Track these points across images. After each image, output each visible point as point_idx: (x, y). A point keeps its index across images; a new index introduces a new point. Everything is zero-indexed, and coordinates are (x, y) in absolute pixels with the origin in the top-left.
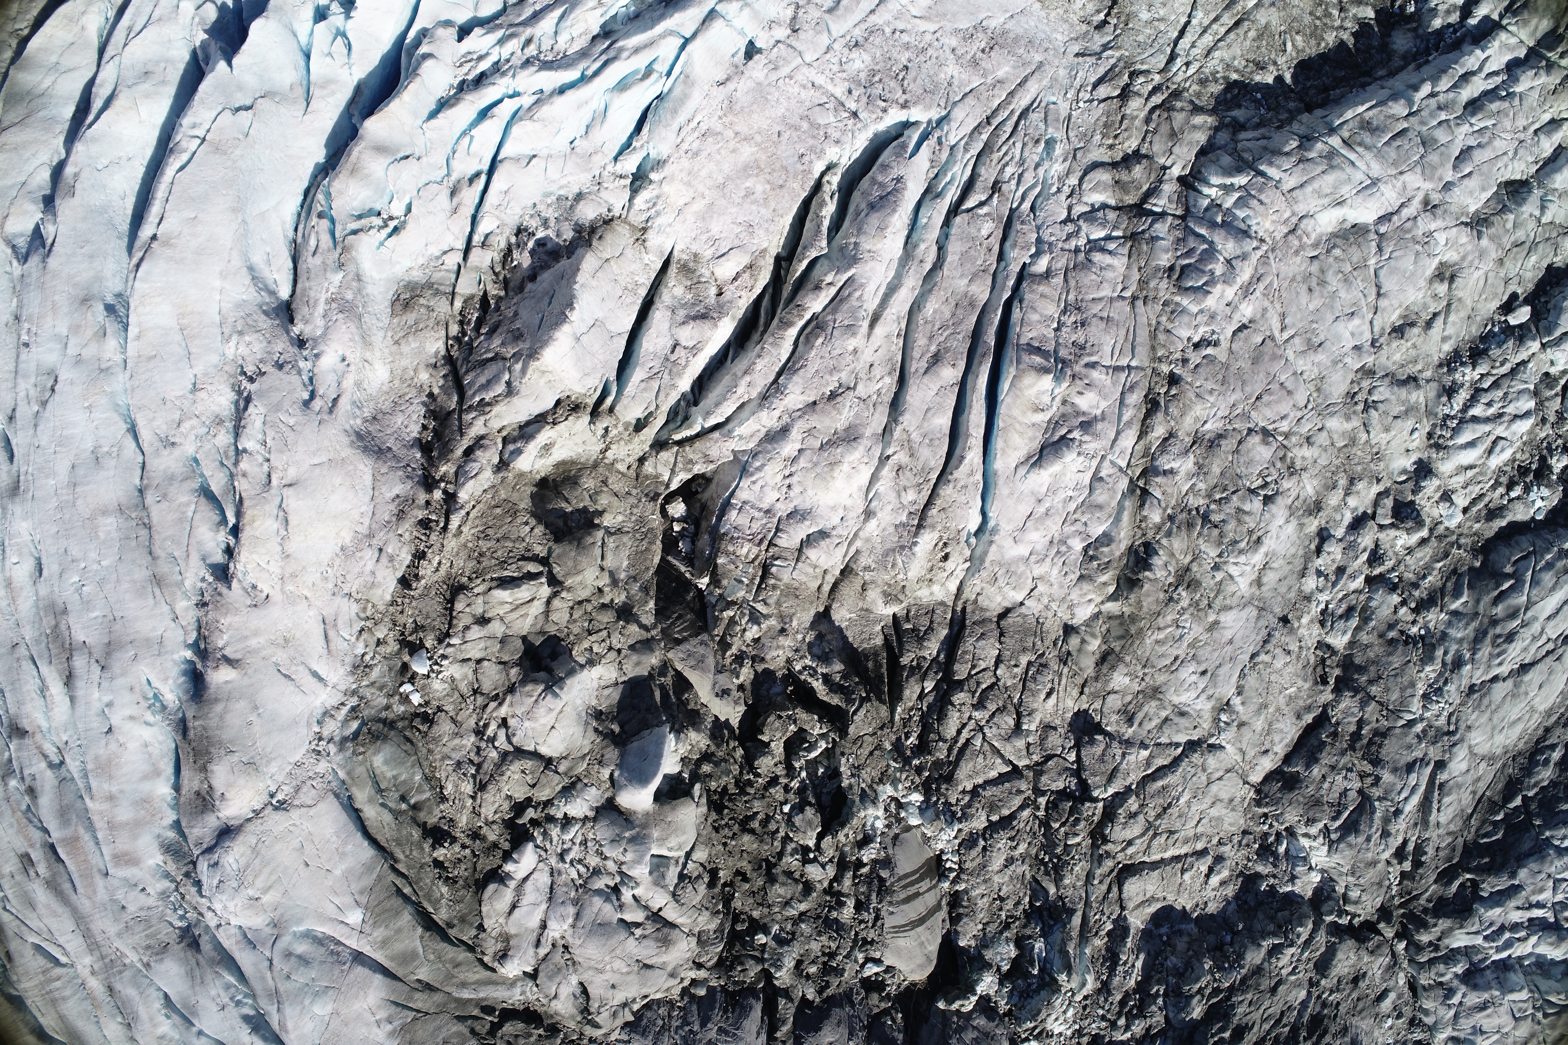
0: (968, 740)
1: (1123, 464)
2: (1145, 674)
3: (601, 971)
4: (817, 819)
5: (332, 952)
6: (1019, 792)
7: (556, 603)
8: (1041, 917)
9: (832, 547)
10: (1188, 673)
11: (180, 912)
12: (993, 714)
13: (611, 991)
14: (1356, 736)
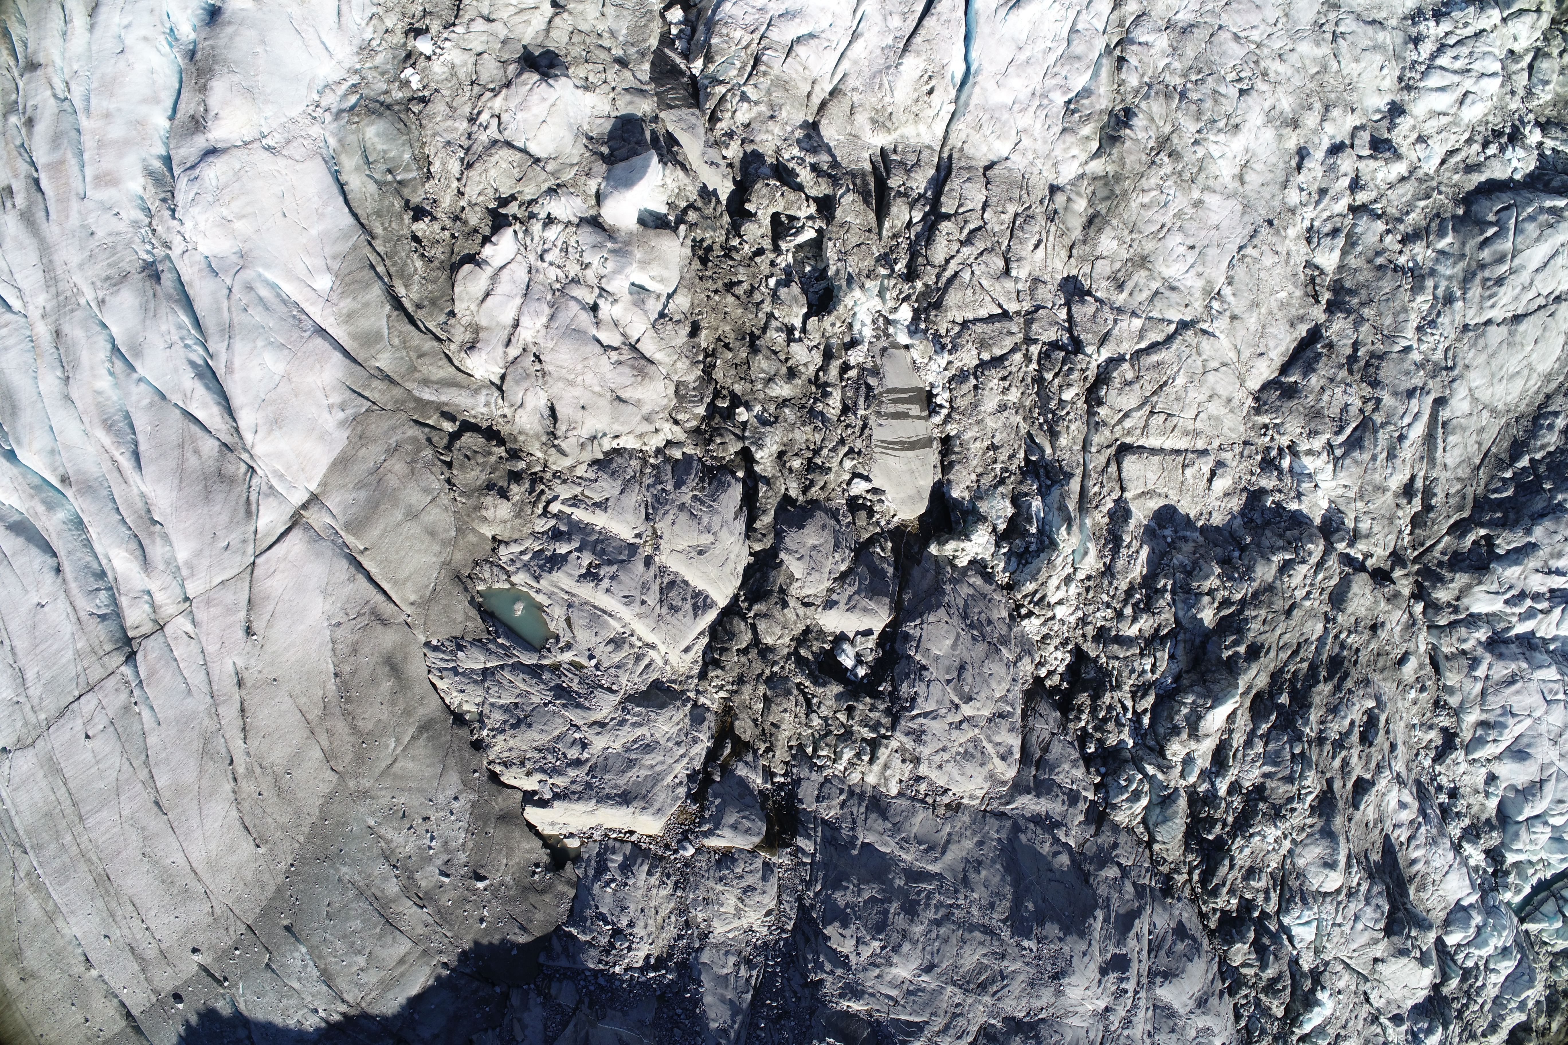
0: (956, 274)
1: (1101, 30)
2: (1132, 240)
3: (571, 383)
4: (803, 300)
5: (294, 317)
6: (1010, 333)
7: (557, 20)
8: (1037, 476)
9: (821, 48)
10: (1175, 241)
11: (149, 247)
12: (981, 253)
13: (581, 412)
14: (1352, 359)
